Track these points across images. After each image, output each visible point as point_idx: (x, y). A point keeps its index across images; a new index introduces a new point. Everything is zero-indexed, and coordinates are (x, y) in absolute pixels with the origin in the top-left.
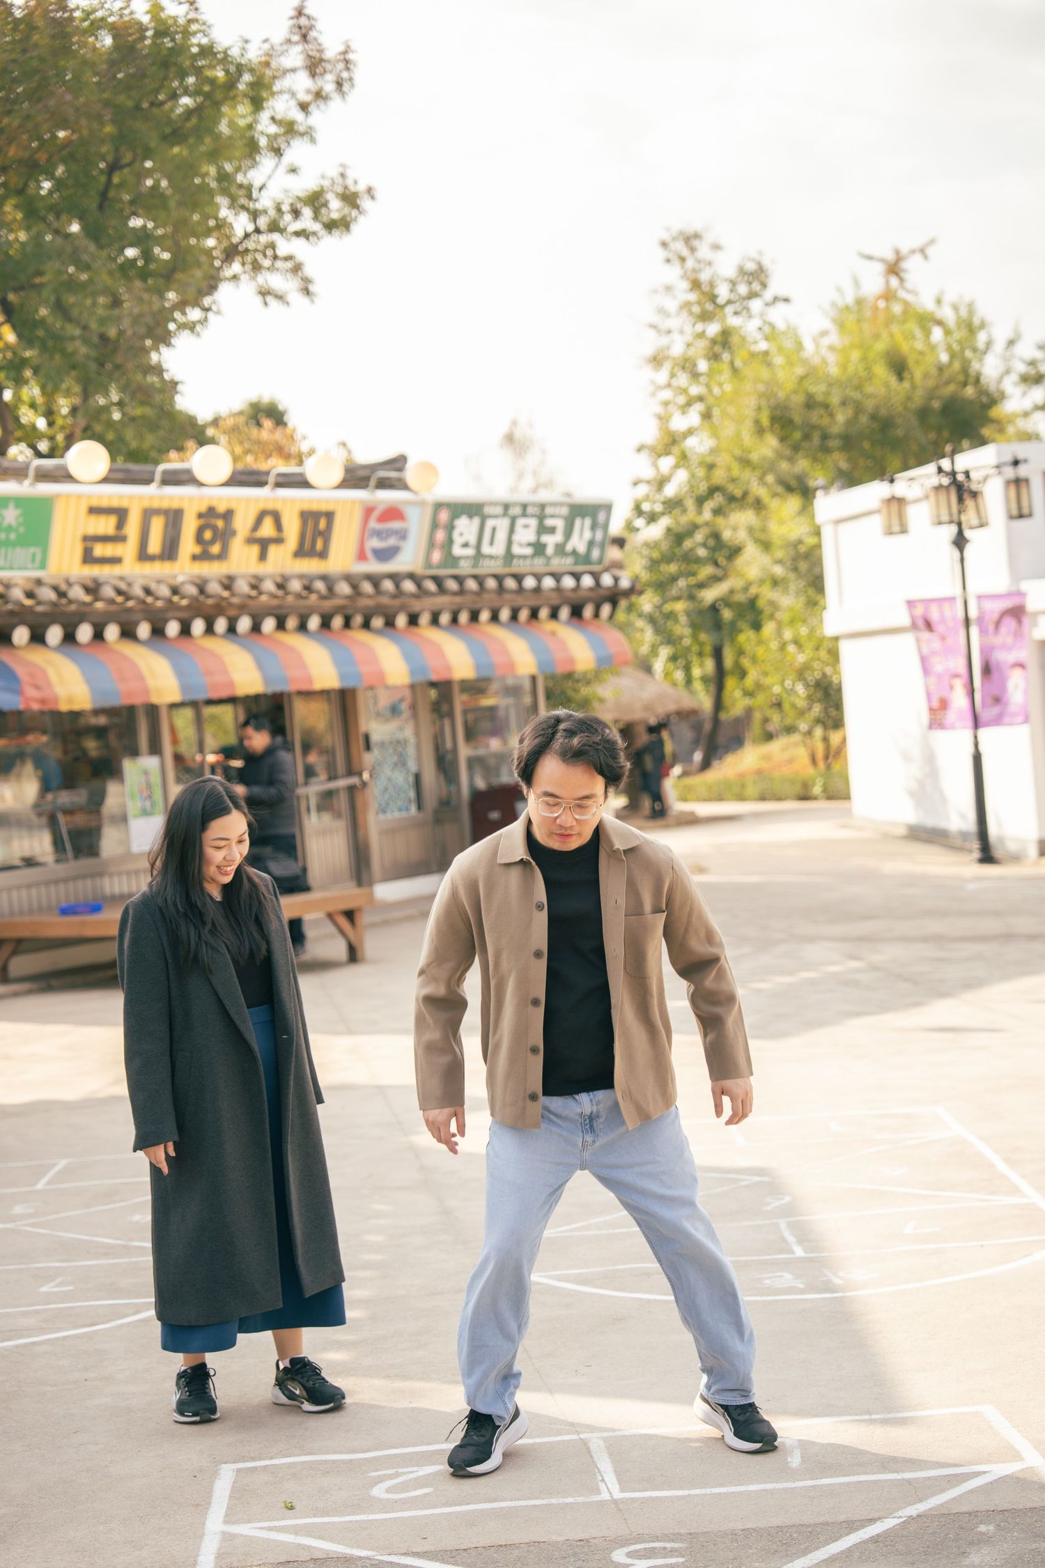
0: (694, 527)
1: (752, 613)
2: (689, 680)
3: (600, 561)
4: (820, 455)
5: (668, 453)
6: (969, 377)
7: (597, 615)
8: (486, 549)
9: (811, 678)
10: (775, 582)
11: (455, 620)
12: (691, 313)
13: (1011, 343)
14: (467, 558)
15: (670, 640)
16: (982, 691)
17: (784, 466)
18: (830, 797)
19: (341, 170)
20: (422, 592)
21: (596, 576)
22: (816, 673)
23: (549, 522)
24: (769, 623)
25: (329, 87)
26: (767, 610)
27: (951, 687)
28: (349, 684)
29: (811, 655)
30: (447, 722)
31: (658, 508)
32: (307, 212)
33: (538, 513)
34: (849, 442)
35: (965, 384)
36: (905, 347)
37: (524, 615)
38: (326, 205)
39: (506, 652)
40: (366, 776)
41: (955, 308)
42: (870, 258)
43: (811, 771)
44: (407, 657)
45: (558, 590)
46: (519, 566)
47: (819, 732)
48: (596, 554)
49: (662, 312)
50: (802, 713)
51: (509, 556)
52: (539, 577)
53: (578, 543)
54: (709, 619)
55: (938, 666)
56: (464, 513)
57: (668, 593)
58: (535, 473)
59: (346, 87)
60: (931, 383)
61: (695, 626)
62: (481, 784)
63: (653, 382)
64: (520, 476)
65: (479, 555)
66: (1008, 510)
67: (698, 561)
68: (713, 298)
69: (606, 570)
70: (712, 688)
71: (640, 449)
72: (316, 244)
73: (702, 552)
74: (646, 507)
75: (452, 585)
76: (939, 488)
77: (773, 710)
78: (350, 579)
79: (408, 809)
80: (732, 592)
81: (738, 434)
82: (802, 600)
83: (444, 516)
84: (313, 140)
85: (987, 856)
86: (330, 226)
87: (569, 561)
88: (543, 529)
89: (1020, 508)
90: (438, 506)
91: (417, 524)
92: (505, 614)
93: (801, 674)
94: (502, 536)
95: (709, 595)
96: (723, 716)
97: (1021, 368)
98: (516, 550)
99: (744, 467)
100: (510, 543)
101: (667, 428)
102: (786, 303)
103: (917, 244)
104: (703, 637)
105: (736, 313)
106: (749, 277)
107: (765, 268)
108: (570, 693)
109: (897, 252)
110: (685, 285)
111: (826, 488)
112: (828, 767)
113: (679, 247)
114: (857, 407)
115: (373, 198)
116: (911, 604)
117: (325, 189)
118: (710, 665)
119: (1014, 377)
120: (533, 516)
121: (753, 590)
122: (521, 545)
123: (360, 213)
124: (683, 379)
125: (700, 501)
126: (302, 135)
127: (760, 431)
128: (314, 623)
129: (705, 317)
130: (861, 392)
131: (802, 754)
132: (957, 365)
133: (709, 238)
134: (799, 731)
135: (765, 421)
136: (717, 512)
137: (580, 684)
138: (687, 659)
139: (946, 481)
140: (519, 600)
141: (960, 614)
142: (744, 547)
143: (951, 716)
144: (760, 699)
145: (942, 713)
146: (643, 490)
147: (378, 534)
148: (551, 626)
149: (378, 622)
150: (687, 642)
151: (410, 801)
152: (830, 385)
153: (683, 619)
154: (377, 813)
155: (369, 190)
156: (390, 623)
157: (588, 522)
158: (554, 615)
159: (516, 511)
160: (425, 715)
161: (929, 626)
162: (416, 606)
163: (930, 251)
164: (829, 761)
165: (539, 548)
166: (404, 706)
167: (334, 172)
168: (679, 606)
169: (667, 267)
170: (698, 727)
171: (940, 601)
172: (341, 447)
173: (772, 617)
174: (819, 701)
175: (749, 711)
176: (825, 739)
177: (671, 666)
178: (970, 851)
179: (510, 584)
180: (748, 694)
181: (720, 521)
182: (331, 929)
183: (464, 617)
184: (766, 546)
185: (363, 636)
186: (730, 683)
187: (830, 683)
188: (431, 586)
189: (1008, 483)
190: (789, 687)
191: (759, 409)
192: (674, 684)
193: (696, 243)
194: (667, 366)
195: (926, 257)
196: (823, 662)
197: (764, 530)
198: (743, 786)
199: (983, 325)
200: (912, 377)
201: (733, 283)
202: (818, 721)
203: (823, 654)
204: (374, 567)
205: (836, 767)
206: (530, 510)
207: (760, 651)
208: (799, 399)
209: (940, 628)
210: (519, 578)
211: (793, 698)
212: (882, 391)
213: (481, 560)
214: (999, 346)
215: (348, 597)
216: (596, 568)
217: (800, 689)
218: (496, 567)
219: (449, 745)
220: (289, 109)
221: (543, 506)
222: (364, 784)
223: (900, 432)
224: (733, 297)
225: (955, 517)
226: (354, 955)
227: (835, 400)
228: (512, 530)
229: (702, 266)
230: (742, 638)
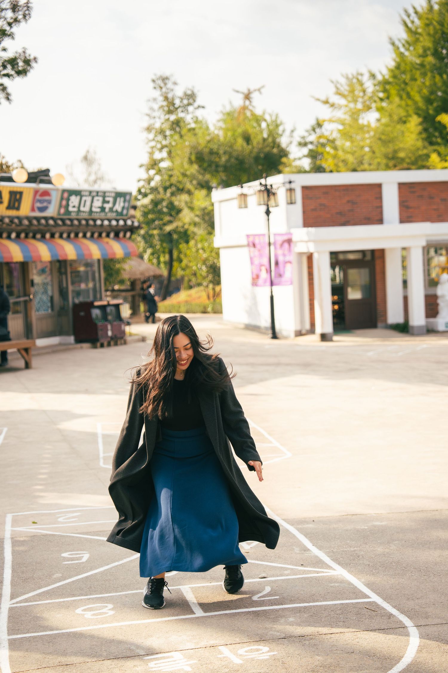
0: (163, 200)
1: (185, 236)
2: (159, 263)
3: (127, 215)
4: (214, 173)
5: (153, 169)
6: (275, 144)
7: (125, 236)
8: (82, 209)
9: (209, 264)
10: (195, 224)
11: (69, 236)
12: (164, 110)
13: (292, 131)
14: (74, 212)
15: (152, 246)
16: (275, 271)
17: (200, 177)
18: (215, 312)
19: (23, 50)
20: (56, 225)
21: (125, 221)
22: (210, 262)
23: (107, 199)
24: (192, 240)
25: (20, 17)
26: (192, 236)
27: (261, 270)
28: (26, 260)
29: (209, 255)
30: (64, 277)
31: (148, 191)
32: (9, 67)
33: (103, 195)
34: (226, 168)
35: (273, 147)
36: (251, 131)
37: (96, 235)
38: (17, 64)
39: (89, 249)
40: (31, 297)
41: (271, 115)
42: (238, 92)
43: (207, 302)
44: (50, 250)
45: (110, 225)
46: (95, 216)
47: (211, 286)
48: (125, 212)
49: (152, 109)
50: (204, 278)
51: (91, 212)
52: (102, 220)
53: (118, 207)
54: (168, 238)
55: (257, 261)
56: (74, 194)
57: (151, 226)
58: (96, 173)
59: (27, 17)
60: (260, 146)
61: (162, 241)
62: (77, 301)
63: (147, 138)
64: (90, 174)
65: (79, 211)
66: (287, 201)
67: (163, 213)
68: (174, 104)
69: (129, 218)
70: (168, 267)
71: (141, 166)
72: (13, 80)
73: (165, 210)
74: (143, 190)
75: (68, 222)
76: (260, 191)
77: (193, 276)
78: (29, 219)
79: (47, 310)
80: (177, 227)
81: (182, 163)
82: (206, 232)
83: (66, 195)
84: (13, 38)
85: (275, 336)
86: (19, 73)
87: (114, 214)
88: (104, 202)
89: (291, 200)
90: (64, 191)
91: (55, 198)
92: (89, 235)
93: (204, 262)
94: (88, 204)
95: (168, 228)
96: (173, 279)
97: (299, 139)
98: (94, 209)
99: (184, 177)
100: (91, 206)
101: (153, 158)
102: (203, 108)
103: (257, 87)
104: (165, 245)
105: (182, 111)
106: (188, 97)
107: (195, 94)
108: (112, 266)
109: (249, 90)
110: (161, 98)
111: (216, 188)
112: (214, 300)
113: (160, 82)
114: (230, 155)
115: (36, 62)
116: (248, 236)
117: (17, 57)
118: (167, 257)
119: (295, 143)
120: (100, 196)
121: (186, 227)
122: (95, 207)
123: (31, 68)
124: (160, 138)
125: (165, 189)
126: (9, 35)
127: (191, 162)
128: (13, 235)
129: (170, 112)
130: (232, 149)
131: (204, 295)
132: (270, 140)
133: (172, 79)
134: (203, 285)
135: (193, 158)
136: (173, 194)
137: (116, 263)
138: (158, 254)
139: (263, 188)
140: (94, 229)
141: (267, 241)
142: (183, 209)
143: (260, 281)
144: (188, 272)
145: (257, 280)
146: (142, 183)
147: (40, 201)
148: (107, 240)
149: (38, 236)
150: (158, 247)
151: (48, 307)
152: (219, 146)
153: (157, 238)
154: (35, 311)
155: (35, 59)
156: (43, 237)
157: (122, 199)
158: (108, 236)
159: (94, 194)
160: (56, 274)
161: (254, 245)
162: (54, 230)
163: (262, 90)
164: (215, 297)
165: (103, 209)
166: (48, 270)
167: (20, 51)
168: (155, 232)
169: (154, 91)
170: (161, 283)
171: (259, 235)
172: (19, 162)
173: (193, 238)
174: (211, 273)
175: (183, 278)
176: (214, 289)
177: (151, 257)
178: (268, 334)
179: (91, 222)
180: (183, 269)
181: (173, 198)
182: (19, 356)
183: (72, 235)
184: (192, 209)
185: (33, 241)
186: (175, 264)
187: (216, 266)
188: (60, 222)
189: (287, 190)
190: (199, 268)
191: (191, 153)
192: (153, 264)
193: (167, 81)
194: (153, 132)
195: (261, 93)
196: (213, 257)
197: (191, 202)
198: (180, 307)
199: (281, 124)
200: (252, 144)
201: (182, 99)
202: (211, 282)
203: (213, 254)
204: (37, 214)
205: (218, 300)
206: (99, 194)
207: (188, 252)
208: (207, 150)
209: (258, 246)
210: (95, 220)
211: (201, 272)
212: (240, 149)
213: (80, 213)
214: (287, 133)
215: (28, 226)
216: (125, 218)
217: (204, 268)
218: (86, 216)
219: (65, 285)
220: (3, 25)
221: (105, 193)
222: (31, 300)
223: (247, 166)
224: (181, 105)
225: (266, 202)
226: (27, 366)
227: (221, 152)
228: (92, 202)
229: (169, 91)
230: (181, 246)
